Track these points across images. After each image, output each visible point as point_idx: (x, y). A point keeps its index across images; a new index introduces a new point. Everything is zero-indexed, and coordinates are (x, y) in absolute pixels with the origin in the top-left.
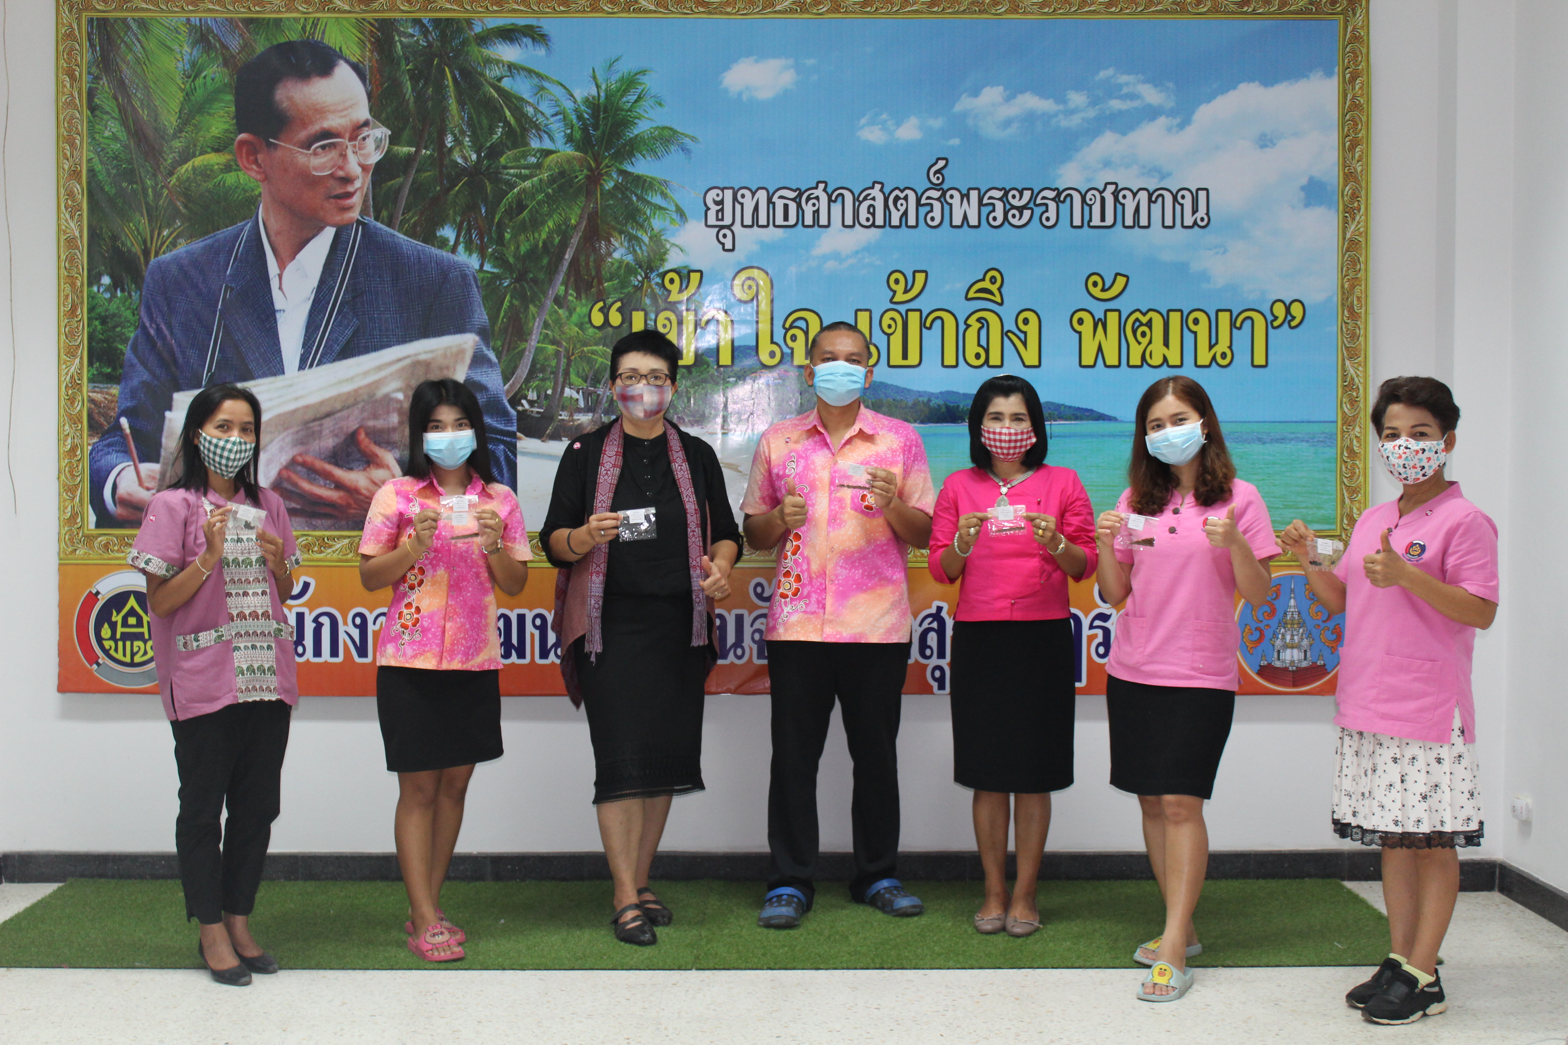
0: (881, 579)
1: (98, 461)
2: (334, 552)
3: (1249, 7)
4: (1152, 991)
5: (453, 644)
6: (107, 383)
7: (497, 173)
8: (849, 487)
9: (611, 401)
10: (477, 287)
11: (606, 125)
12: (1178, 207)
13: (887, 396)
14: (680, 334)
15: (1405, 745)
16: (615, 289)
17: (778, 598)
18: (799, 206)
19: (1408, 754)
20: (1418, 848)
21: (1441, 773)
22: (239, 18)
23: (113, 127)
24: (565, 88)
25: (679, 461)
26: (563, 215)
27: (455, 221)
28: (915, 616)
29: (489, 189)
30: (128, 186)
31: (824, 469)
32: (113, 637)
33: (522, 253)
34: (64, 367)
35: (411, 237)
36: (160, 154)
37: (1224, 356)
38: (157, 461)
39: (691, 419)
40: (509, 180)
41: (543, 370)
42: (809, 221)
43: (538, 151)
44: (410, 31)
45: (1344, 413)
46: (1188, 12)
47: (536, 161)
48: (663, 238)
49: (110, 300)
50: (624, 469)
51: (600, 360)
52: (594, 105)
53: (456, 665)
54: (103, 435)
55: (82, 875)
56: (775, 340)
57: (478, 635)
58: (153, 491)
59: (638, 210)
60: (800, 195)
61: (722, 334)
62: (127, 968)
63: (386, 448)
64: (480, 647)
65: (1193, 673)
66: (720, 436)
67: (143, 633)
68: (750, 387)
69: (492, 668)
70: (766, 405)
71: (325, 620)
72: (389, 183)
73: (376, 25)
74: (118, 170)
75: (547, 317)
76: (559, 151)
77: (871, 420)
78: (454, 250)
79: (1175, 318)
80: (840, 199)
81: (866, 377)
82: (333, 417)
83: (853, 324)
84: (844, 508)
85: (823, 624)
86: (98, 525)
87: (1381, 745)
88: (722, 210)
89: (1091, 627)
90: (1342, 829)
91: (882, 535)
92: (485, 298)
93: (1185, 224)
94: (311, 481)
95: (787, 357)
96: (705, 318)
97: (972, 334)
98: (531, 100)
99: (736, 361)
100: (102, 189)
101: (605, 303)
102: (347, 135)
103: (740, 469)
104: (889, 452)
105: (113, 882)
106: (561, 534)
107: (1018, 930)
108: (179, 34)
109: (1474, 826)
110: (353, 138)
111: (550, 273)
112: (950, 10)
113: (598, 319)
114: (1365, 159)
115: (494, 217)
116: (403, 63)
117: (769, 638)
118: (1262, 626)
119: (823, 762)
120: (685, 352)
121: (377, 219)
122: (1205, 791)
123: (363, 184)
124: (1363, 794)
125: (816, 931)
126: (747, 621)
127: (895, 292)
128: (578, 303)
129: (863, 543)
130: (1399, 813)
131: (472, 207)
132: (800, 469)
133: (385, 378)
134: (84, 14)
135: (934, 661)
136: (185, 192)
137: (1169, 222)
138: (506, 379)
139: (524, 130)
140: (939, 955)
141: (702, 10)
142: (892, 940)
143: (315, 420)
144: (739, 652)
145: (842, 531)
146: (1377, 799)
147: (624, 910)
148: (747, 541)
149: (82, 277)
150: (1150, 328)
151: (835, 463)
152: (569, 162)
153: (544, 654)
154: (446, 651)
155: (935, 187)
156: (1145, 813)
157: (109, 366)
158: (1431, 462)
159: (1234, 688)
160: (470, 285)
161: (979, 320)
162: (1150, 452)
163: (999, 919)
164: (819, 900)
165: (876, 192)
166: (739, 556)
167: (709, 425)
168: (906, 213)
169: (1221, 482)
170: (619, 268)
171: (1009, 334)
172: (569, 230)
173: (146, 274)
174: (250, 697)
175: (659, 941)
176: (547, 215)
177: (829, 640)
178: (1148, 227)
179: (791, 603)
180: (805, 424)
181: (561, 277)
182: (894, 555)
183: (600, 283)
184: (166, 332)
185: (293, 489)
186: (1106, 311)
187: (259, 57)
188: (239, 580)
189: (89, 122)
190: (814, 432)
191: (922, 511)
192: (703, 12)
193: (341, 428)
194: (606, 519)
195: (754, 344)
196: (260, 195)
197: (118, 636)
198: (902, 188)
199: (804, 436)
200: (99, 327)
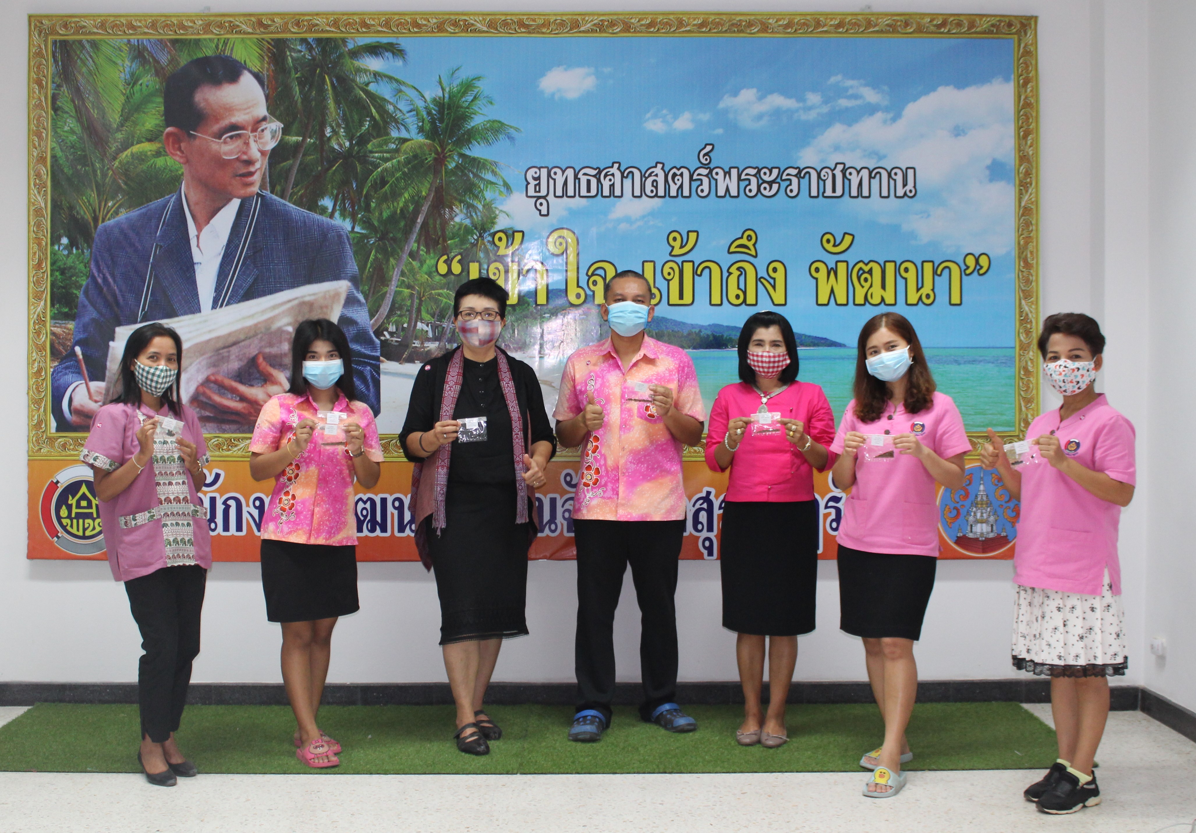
0: (661, 471)
1: (58, 380)
2: (239, 450)
3: (945, 28)
4: (874, 789)
5: (319, 525)
6: (65, 320)
7: (365, 156)
8: (635, 400)
9: (453, 332)
10: (350, 244)
11: (449, 119)
12: (892, 182)
13: (667, 328)
14: (506, 280)
15: (1066, 597)
16: (456, 246)
17: (582, 486)
18: (599, 181)
19: (1069, 604)
20: (1077, 677)
21: (1095, 620)
22: (167, 39)
23: (71, 124)
24: (417, 90)
25: (507, 380)
26: (416, 188)
27: (332, 193)
28: (690, 499)
29: (359, 168)
30: (82, 168)
31: (616, 385)
32: (69, 517)
33: (384, 218)
34: (32, 307)
35: (299, 206)
36: (106, 144)
37: (928, 296)
38: (103, 380)
39: (515, 346)
40: (374, 162)
41: (400, 308)
42: (606, 192)
43: (397, 139)
44: (299, 48)
45: (1020, 341)
46: (898, 32)
47: (395, 147)
48: (493, 206)
49: (68, 256)
50: (463, 386)
51: (445, 300)
52: (440, 104)
53: (321, 541)
54: (62, 360)
55: (46, 701)
56: (580, 285)
57: (339, 518)
58: (100, 403)
59: (473, 185)
60: (600, 172)
61: (539, 280)
62: (81, 772)
63: (279, 369)
64: (340, 528)
65: (904, 544)
66: (537, 359)
67: (92, 513)
68: (561, 321)
69: (349, 544)
70: (573, 335)
71: (232, 503)
72: (282, 165)
73: (273, 43)
74: (74, 156)
75: (404, 268)
76: (412, 139)
77: (653, 347)
78: (332, 216)
79: (890, 268)
80: (630, 175)
81: (649, 313)
82: (238, 345)
83: (641, 273)
84: (632, 416)
85: (617, 507)
86: (58, 430)
87: (1048, 597)
88: (539, 184)
89: (826, 507)
90: (1019, 663)
91: (662, 436)
92: (355, 253)
93: (898, 195)
94: (221, 395)
95: (589, 298)
96: (526, 268)
97: (733, 280)
98: (391, 100)
99: (550, 301)
100: (62, 171)
101: (448, 257)
102: (250, 128)
103: (553, 384)
104: (667, 372)
105: (70, 706)
106: (416, 436)
107: (770, 743)
108: (122, 51)
109: (1119, 660)
110: (254, 130)
111: (405, 234)
112: (715, 31)
113: (443, 269)
114: (1035, 145)
115: (362, 191)
116: (293, 72)
117: (576, 517)
118: (958, 506)
119: (618, 613)
120: (510, 294)
121: (272, 192)
122: (915, 635)
123: (262, 165)
124: (1035, 636)
125: (613, 744)
126: (559, 503)
127: (673, 247)
128: (428, 256)
129: (647, 443)
130: (1062, 650)
131: (345, 183)
132: (598, 385)
133: (279, 315)
134: (50, 38)
135: (705, 534)
136: (126, 172)
137: (885, 193)
138: (372, 315)
139: (386, 123)
140: (709, 762)
141: (523, 30)
142: (672, 750)
143: (224, 348)
144: (553, 527)
145: (631, 434)
146: (1045, 639)
147: (464, 728)
148: (559, 441)
149: (47, 238)
150: (871, 275)
151: (625, 381)
152: (420, 147)
153: (402, 529)
154: (314, 530)
155: (704, 166)
156: (868, 652)
157: (66, 307)
158: (1084, 378)
159: (936, 554)
160: (344, 243)
161: (738, 269)
162: (870, 372)
163: (755, 734)
164: (615, 720)
165: (658, 170)
166: (553, 453)
167: (529, 351)
168: (681, 186)
169: (924, 395)
170: (460, 229)
171: (762, 280)
172: (421, 200)
173: (95, 236)
174: (175, 563)
175: (492, 752)
176: (403, 189)
177: (622, 519)
178: (869, 197)
179: (592, 490)
180: (601, 351)
181: (414, 236)
182: (672, 453)
183: (445, 241)
184: (111, 280)
185: (207, 401)
186: (837, 262)
187: (183, 68)
188: (166, 473)
189: (53, 119)
190: (608, 357)
191: (693, 417)
192: (524, 32)
193: (245, 354)
194: (448, 426)
195: (564, 287)
196: (182, 174)
197: (73, 515)
198: (678, 167)
199: (601, 360)
200: (59, 277)
